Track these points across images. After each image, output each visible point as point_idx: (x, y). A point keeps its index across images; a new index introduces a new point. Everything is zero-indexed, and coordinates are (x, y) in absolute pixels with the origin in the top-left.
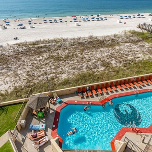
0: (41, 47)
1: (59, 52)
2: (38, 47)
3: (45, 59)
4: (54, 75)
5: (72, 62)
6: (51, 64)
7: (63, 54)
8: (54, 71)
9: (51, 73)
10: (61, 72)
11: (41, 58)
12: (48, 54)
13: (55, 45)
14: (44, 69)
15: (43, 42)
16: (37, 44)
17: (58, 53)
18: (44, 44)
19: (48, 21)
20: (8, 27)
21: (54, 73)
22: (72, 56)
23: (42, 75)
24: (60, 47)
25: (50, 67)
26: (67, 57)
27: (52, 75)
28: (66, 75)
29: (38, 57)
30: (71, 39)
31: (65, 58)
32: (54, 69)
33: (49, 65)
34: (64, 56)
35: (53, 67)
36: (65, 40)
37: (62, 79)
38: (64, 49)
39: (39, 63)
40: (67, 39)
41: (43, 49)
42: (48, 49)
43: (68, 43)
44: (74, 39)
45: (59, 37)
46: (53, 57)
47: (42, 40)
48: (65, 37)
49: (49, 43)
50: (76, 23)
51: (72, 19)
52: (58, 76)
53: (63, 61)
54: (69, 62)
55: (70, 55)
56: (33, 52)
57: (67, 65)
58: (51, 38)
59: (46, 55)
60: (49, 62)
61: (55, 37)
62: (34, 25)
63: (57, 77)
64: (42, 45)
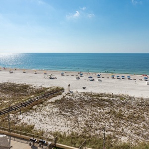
0: (105, 100)
1: (123, 109)
2: (102, 99)
3: (106, 113)
4: (112, 133)
5: (137, 125)
6: (111, 120)
7: (126, 113)
8: (113, 129)
9: (109, 130)
10: (121, 132)
11: (102, 110)
12: (110, 109)
13: (118, 101)
14: (102, 123)
15: (107, 96)
16: (101, 96)
17: (120, 110)
18: (108, 98)
19: (115, 77)
20: (81, 78)
21: (112, 131)
22: (138, 117)
23: (100, 129)
24: (124, 104)
25: (110, 123)
26: (131, 117)
27: (109, 133)
28: (126, 138)
29: (100, 109)
30: (139, 99)
31: (128, 118)
32: (113, 127)
33: (108, 120)
34: (127, 116)
35: (112, 124)
36: (130, 98)
37: (121, 141)
38: (129, 108)
39: (99, 115)
40: (133, 97)
41: (106, 103)
42: (111, 103)
43: (134, 101)
44: (142, 99)
45: (125, 94)
46: (114, 113)
47: (107, 93)
48: (131, 94)
49: (113, 97)
50: (147, 82)
51: (143, 77)
52: (117, 136)
53: (125, 121)
54: (133, 124)
55: (135, 115)
56: (95, 103)
57: (129, 127)
58: (116, 93)
59: (107, 109)
60: (109, 117)
61: (120, 93)
62: (101, 79)
63: (115, 138)
64: (106, 98)
